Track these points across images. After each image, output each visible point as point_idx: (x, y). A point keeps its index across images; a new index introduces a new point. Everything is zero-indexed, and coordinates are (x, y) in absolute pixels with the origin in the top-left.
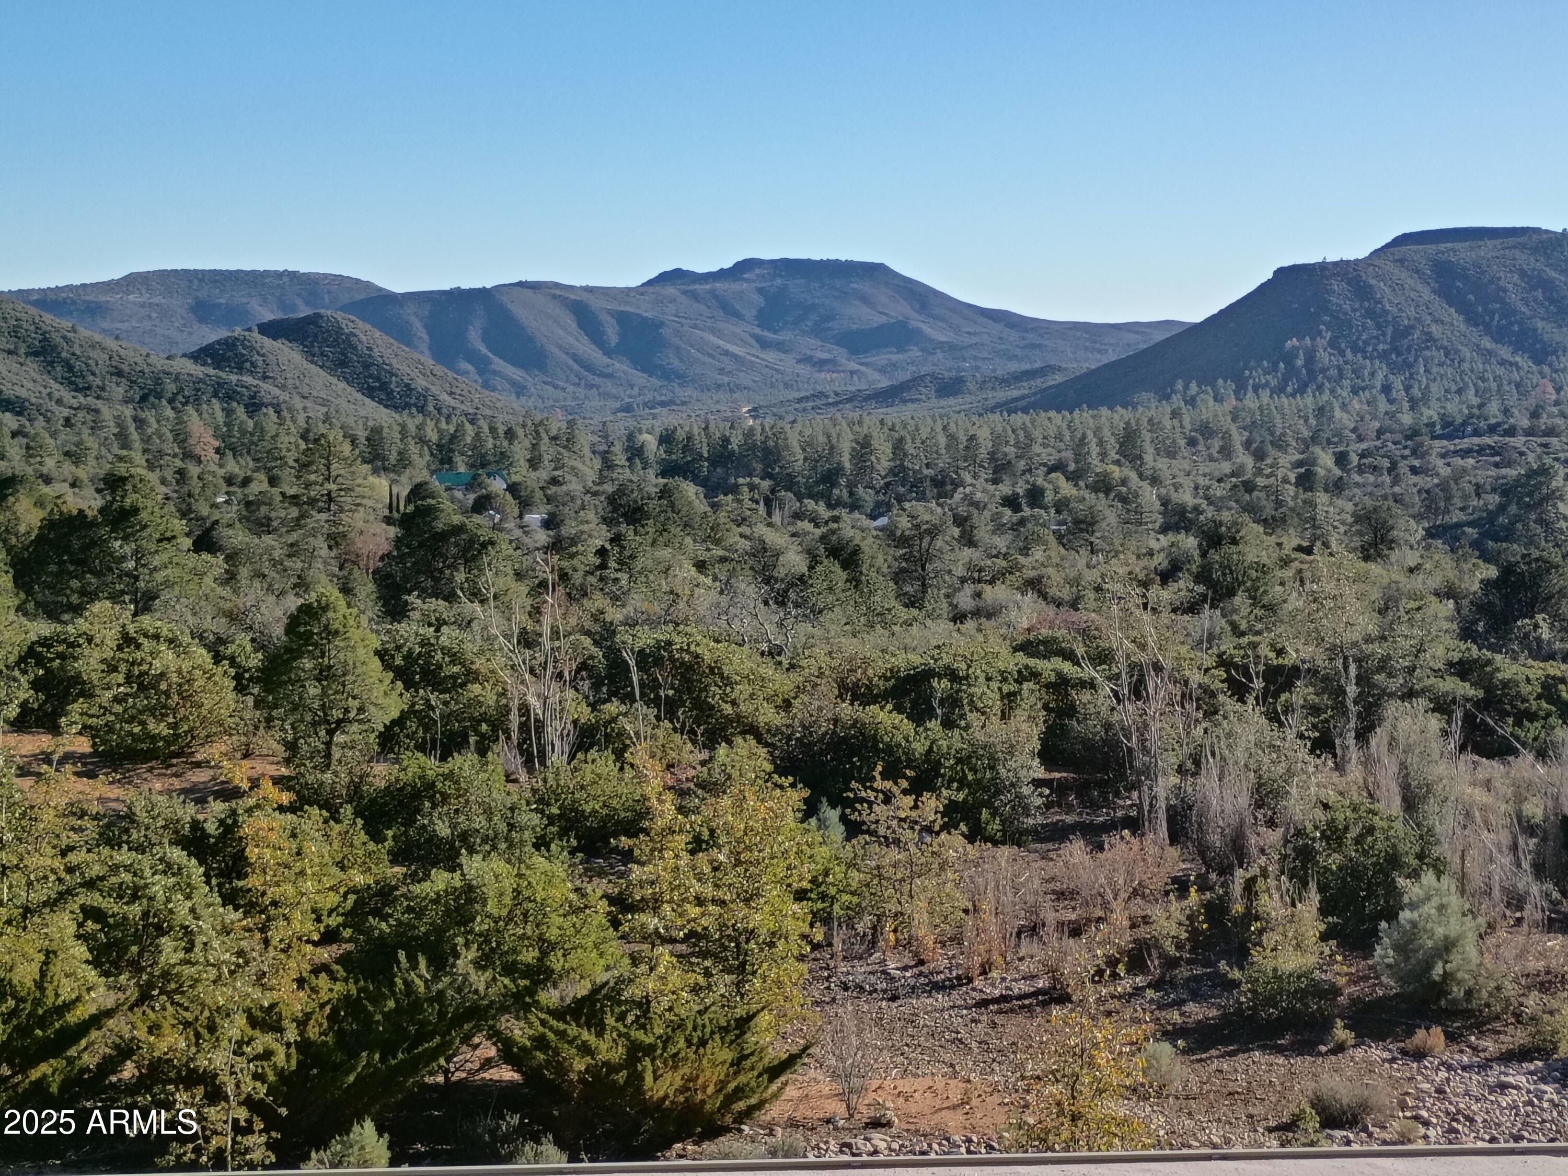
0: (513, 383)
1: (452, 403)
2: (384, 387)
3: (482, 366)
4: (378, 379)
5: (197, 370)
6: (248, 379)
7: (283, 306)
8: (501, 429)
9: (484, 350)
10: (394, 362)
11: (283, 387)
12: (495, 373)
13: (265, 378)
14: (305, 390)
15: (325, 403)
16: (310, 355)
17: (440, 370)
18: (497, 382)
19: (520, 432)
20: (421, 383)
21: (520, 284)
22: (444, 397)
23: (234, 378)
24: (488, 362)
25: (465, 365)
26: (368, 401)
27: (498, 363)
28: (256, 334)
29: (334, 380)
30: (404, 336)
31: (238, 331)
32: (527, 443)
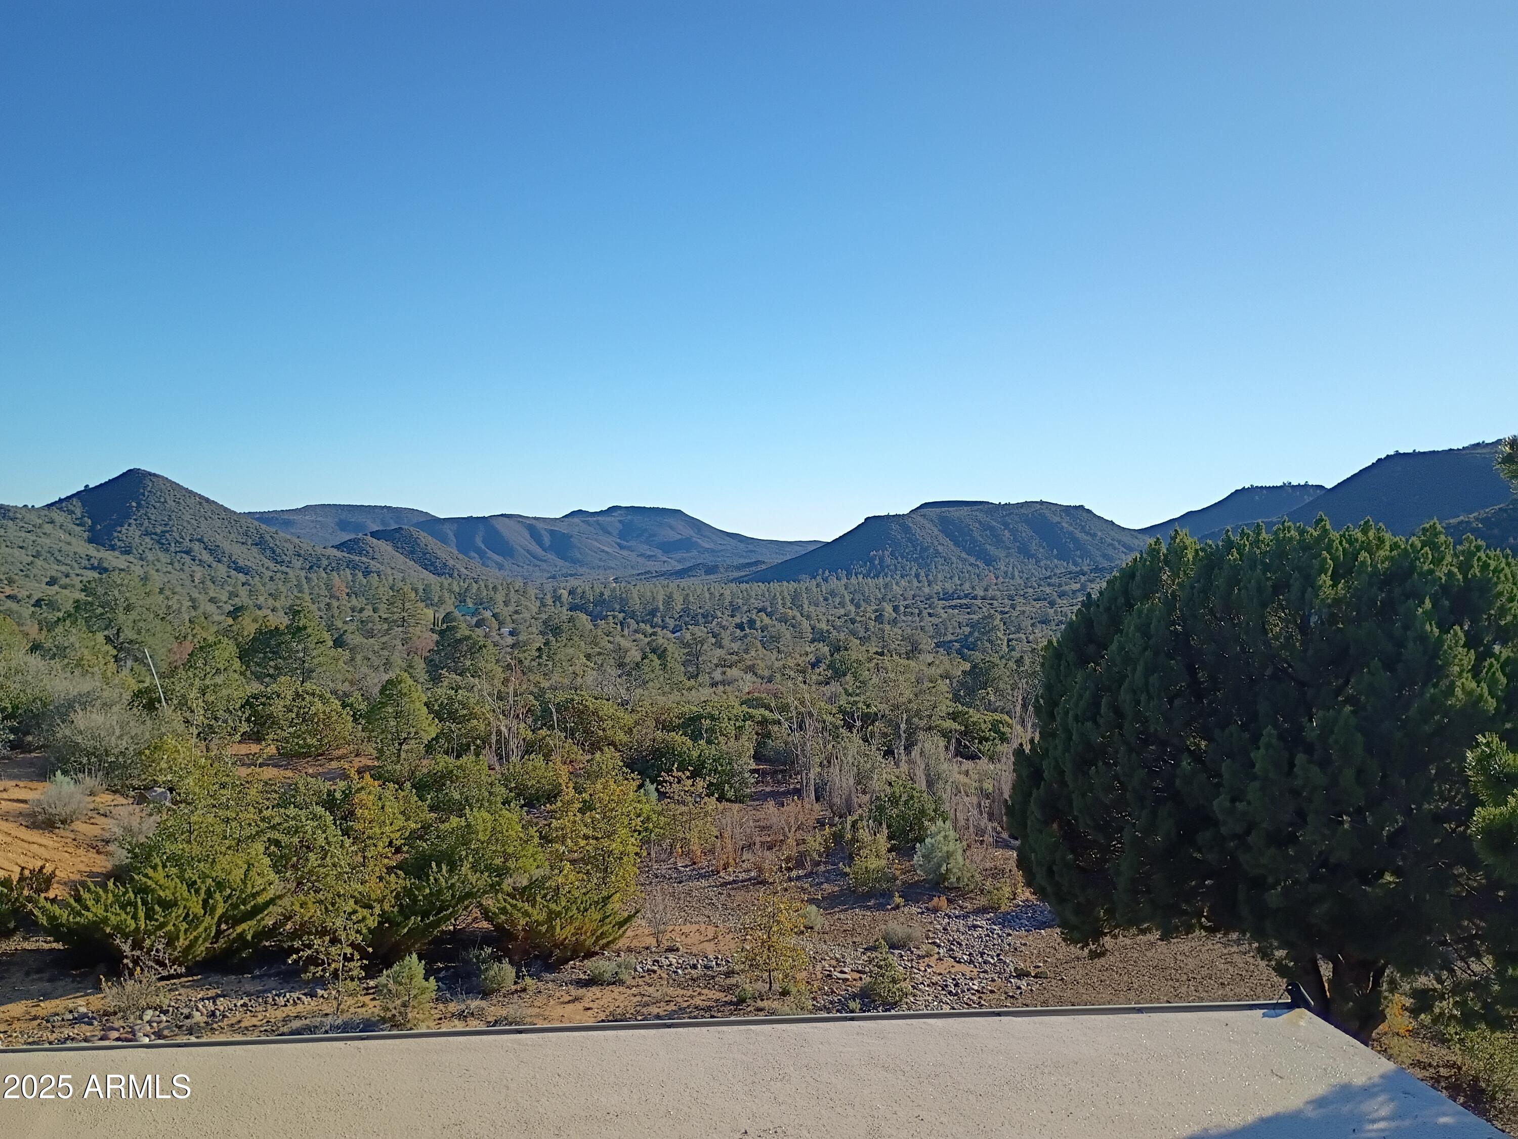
0: (497, 563)
1: (467, 573)
2: (432, 564)
3: (482, 554)
4: (430, 560)
5: (339, 554)
6: (364, 559)
7: (383, 523)
8: (491, 586)
9: (483, 547)
10: (438, 552)
11: (382, 564)
12: (488, 558)
13: (373, 559)
14: (393, 565)
15: (403, 571)
16: (396, 548)
17: (461, 556)
18: (489, 563)
19: (500, 588)
20: (451, 563)
21: (502, 515)
22: (463, 570)
23: (357, 558)
24: (486, 553)
25: (473, 554)
26: (424, 571)
27: (490, 554)
28: (369, 538)
29: (408, 560)
30: (444, 540)
31: (360, 535)
32: (503, 593)
